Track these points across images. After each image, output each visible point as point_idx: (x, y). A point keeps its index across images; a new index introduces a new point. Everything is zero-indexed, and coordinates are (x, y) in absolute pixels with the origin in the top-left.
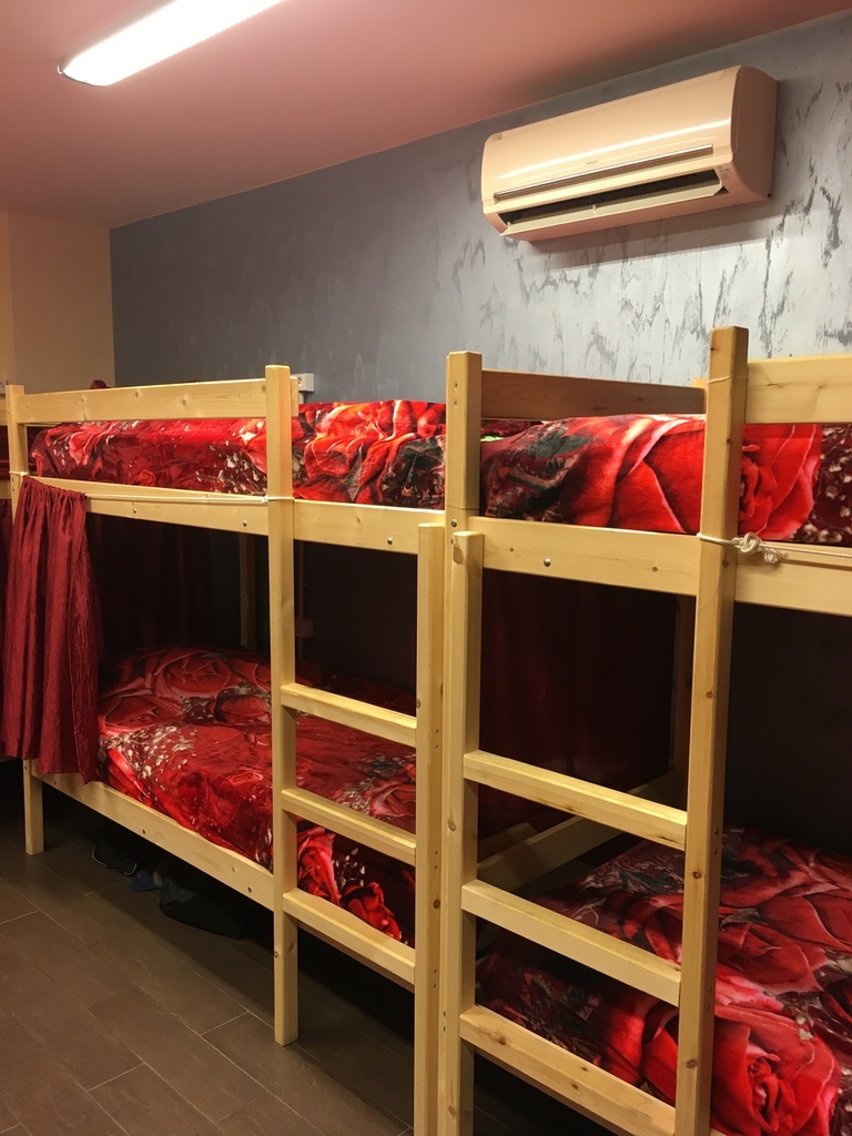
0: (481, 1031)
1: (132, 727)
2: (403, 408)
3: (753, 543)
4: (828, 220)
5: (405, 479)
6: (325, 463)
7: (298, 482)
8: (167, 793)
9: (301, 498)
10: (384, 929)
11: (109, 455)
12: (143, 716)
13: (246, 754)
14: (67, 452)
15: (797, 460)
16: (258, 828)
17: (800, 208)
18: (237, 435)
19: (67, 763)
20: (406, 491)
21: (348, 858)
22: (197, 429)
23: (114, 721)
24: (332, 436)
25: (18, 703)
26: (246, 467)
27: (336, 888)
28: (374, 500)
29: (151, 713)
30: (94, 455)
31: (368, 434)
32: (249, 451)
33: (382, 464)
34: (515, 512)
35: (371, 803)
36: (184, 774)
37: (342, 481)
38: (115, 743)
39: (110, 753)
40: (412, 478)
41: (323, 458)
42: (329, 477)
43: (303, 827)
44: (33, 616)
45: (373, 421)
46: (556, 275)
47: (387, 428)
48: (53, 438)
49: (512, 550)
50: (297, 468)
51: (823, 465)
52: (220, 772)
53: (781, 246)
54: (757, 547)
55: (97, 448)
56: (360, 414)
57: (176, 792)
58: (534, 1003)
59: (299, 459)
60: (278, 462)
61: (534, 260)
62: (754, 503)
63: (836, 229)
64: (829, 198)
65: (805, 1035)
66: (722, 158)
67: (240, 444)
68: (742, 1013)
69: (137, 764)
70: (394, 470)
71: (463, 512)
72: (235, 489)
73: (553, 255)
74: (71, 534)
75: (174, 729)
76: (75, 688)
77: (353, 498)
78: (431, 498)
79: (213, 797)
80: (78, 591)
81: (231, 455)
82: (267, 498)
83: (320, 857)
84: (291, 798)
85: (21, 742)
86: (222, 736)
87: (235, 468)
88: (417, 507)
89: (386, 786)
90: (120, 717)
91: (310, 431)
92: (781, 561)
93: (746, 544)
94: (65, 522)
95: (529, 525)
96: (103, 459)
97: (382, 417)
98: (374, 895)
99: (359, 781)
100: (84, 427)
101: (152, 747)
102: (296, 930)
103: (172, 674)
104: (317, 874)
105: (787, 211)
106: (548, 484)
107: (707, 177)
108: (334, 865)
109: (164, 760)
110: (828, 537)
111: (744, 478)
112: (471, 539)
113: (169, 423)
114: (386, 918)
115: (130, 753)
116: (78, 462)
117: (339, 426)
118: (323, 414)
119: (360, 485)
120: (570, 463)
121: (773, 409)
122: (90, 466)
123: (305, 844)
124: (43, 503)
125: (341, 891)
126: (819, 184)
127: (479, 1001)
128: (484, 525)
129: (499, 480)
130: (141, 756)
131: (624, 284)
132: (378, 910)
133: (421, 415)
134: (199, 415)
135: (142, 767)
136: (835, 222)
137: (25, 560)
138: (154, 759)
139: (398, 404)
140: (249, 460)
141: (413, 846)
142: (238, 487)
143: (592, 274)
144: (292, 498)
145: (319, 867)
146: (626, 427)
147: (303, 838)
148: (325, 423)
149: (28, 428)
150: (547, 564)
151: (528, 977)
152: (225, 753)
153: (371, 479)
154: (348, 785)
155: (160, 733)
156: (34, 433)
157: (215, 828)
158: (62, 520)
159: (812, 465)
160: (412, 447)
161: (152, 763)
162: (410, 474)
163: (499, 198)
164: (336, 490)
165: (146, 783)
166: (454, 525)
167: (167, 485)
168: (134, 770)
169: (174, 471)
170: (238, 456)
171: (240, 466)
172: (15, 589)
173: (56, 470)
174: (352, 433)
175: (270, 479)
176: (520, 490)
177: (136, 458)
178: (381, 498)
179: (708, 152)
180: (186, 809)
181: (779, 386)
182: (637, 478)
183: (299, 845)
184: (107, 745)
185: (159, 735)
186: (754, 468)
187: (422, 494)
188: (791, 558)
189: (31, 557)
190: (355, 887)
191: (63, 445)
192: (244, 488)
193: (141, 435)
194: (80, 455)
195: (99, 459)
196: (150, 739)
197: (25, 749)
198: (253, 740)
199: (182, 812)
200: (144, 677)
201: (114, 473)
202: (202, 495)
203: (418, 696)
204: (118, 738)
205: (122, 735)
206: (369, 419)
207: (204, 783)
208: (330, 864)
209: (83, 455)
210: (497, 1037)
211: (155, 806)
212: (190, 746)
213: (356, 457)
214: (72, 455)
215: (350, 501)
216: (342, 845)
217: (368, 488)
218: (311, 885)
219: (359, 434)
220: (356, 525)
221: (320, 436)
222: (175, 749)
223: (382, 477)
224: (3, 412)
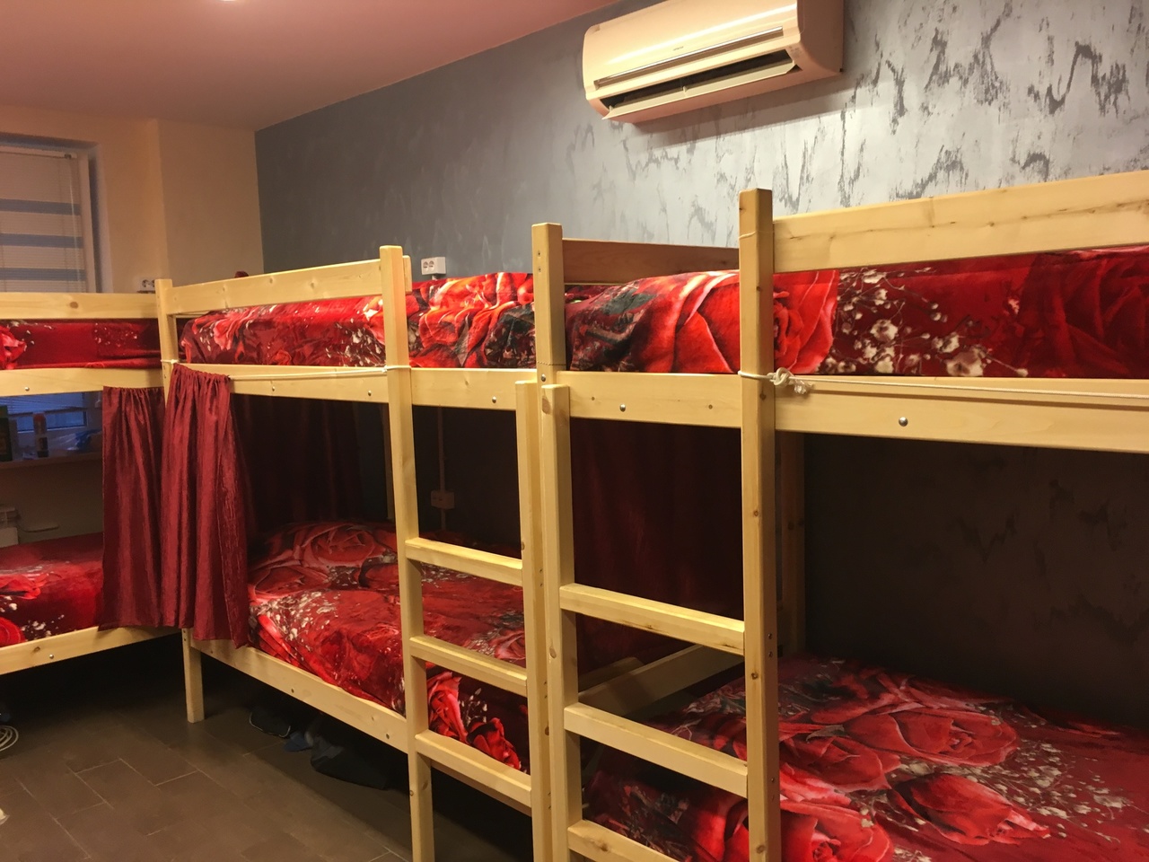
0: (586, 841)
1: (280, 594)
2: (505, 280)
3: (784, 376)
4: (893, 90)
5: (506, 343)
6: (437, 334)
7: (415, 352)
8: (312, 652)
9: (418, 366)
10: (506, 761)
11: (249, 339)
12: (291, 584)
13: (385, 613)
14: (212, 339)
15: (818, 302)
16: (393, 678)
17: (869, 81)
18: (361, 312)
19: (220, 629)
20: (507, 354)
21: (472, 698)
22: (326, 310)
23: (263, 589)
24: (444, 309)
25: (174, 576)
26: (369, 341)
27: (462, 726)
28: (480, 364)
29: (299, 581)
30: (236, 340)
31: (476, 305)
32: (371, 327)
33: (485, 331)
34: (595, 365)
35: (496, 649)
36: (326, 634)
37: (453, 349)
38: (264, 609)
39: (260, 618)
40: (512, 341)
41: (436, 329)
42: (441, 346)
43: (433, 673)
44: (185, 493)
45: (479, 292)
46: (658, 153)
47: (491, 298)
48: (199, 326)
49: (593, 399)
50: (413, 339)
51: (839, 306)
52: (358, 629)
53: (855, 116)
54: (788, 380)
55: (239, 333)
56: (468, 287)
57: (319, 651)
58: (633, 813)
59: (415, 331)
60: (395, 336)
61: (638, 141)
62: (786, 342)
63: (901, 98)
64: (893, 70)
65: (867, 823)
66: (791, 40)
67: (363, 320)
68: (812, 807)
69: (284, 628)
70: (495, 335)
71: (550, 368)
72: (361, 363)
73: (655, 135)
74: (217, 414)
75: (319, 594)
76: (225, 558)
77: (462, 363)
78: (528, 359)
79: (353, 653)
80: (225, 468)
81: (356, 331)
82: (387, 367)
83: (447, 698)
84: (420, 646)
85: (177, 613)
86: (364, 599)
87: (360, 343)
88: (517, 367)
89: (512, 634)
90: (269, 586)
91: (425, 305)
92: (810, 391)
93: (778, 378)
94: (212, 403)
95: (607, 376)
96: (244, 342)
97: (487, 289)
98: (495, 730)
99: (487, 631)
100: (228, 316)
101: (298, 610)
102: (429, 771)
103: (319, 546)
104: (446, 716)
105: (858, 85)
106: (620, 337)
107: (779, 57)
108: (461, 705)
109: (309, 623)
110: (845, 367)
111: (777, 321)
112: (556, 391)
113: (302, 305)
114: (506, 750)
115: (278, 617)
116: (222, 348)
117: (450, 300)
118: (435, 289)
119: (467, 351)
120: (637, 318)
121: (796, 260)
122: (233, 351)
123: (434, 689)
124: (191, 387)
125: (468, 728)
126: (884, 59)
127: (588, 815)
128: (569, 378)
129: (580, 336)
130: (288, 619)
131: (719, 158)
132: (500, 743)
133: (520, 285)
134: (326, 296)
135: (289, 630)
136: (900, 91)
137: (176, 441)
138: (300, 622)
139: (500, 276)
140: (371, 335)
141: (524, 678)
142: (363, 360)
143: (690, 151)
144: (408, 366)
145: (447, 709)
146: (685, 283)
147: (432, 683)
148: (437, 297)
149: (178, 320)
150: (623, 410)
151: (628, 789)
152: (365, 613)
153: (477, 345)
154: (477, 634)
155: (305, 598)
156: (182, 324)
157: (355, 681)
158: (208, 402)
159: (831, 306)
160: (510, 313)
161: (298, 626)
162: (509, 338)
163: (600, 84)
164: (448, 357)
165: (293, 645)
166: (544, 380)
167: (302, 363)
168: (282, 633)
169: (307, 350)
170: (362, 332)
171: (363, 341)
172: (168, 466)
173: (203, 355)
174: (462, 304)
175: (387, 351)
176: (597, 344)
177: (273, 340)
178: (486, 361)
179: (779, 34)
180: (329, 666)
181: (800, 238)
182: (692, 327)
183: (429, 690)
184: (257, 612)
185: (305, 600)
186: (784, 312)
187: (521, 356)
188: (818, 388)
189: (181, 438)
190: (480, 724)
191: (208, 332)
192: (368, 361)
193: (277, 319)
194: (223, 340)
195: (241, 343)
196: (296, 604)
197: (182, 619)
199: (326, 669)
200: (292, 548)
201: (255, 355)
202: (330, 370)
203: (523, 539)
204: (268, 605)
205: (271, 601)
206: (476, 291)
207: (345, 640)
208: (457, 704)
209: (227, 341)
210: (600, 845)
211: (303, 666)
212: (333, 609)
213: (463, 326)
214: (217, 341)
215: (459, 366)
216: (468, 685)
217: (474, 354)
218: (441, 726)
219: (466, 305)
220: (465, 387)
221: (433, 309)
222: (319, 611)
223: (486, 343)
224: (154, 306)
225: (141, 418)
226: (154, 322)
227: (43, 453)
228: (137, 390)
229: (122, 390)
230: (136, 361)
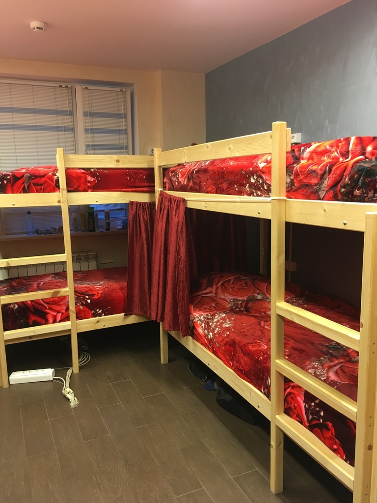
1: (205, 312)
2: (356, 141)
5: (357, 184)
6: (306, 178)
7: (289, 189)
8: (219, 348)
9: (290, 198)
10: (334, 451)
11: (195, 179)
12: (210, 307)
13: (259, 333)
14: (178, 178)
16: (263, 375)
18: (257, 164)
19: (175, 325)
20: (357, 192)
21: (313, 404)
22: (236, 163)
23: (197, 308)
24: (310, 161)
25: (156, 296)
26: (261, 181)
27: (306, 419)
28: (335, 198)
29: (214, 305)
30: (189, 179)
31: (333, 159)
32: (263, 173)
33: (341, 176)
35: (328, 371)
36: (227, 340)
37: (316, 187)
38: (197, 319)
39: (194, 324)
40: (362, 184)
41: (304, 174)
42: (307, 186)
44: (162, 256)
45: (336, 150)
47: (345, 154)
48: (173, 172)
50: (289, 181)
52: (245, 341)
55: (190, 176)
56: (328, 147)
57: (223, 348)
59: (290, 176)
60: (278, 178)
67: (258, 169)
69: (206, 331)
70: (349, 179)
72: (255, 194)
74: (178, 218)
75: (224, 315)
76: (179, 292)
77: (322, 197)
78: (374, 196)
79: (241, 354)
80: (181, 245)
81: (253, 176)
82: (271, 198)
83: (297, 400)
84: (281, 366)
85: (157, 314)
86: (247, 321)
87: (255, 182)
88: (364, 202)
89: (337, 362)
90: (200, 306)
91: (297, 159)
94: (176, 212)
96: (193, 181)
97: (342, 148)
98: (329, 429)
99: (321, 357)
100: (187, 166)
101: (213, 323)
102: (282, 435)
103: (225, 286)
104: (295, 408)
108: (305, 406)
109: (218, 331)
113: (223, 160)
114: (336, 443)
115: (203, 325)
116: (182, 183)
117: (315, 156)
118: (305, 149)
119: (326, 189)
122: (187, 185)
123: (288, 390)
124: (167, 203)
125: (309, 421)
130: (208, 327)
132: (331, 439)
133: (368, 145)
134: (237, 154)
135: (208, 332)
137: (159, 230)
138: (214, 330)
139: (353, 140)
140: (262, 178)
141: (355, 410)
142: (256, 192)
144: (285, 198)
145: (296, 405)
147: (287, 386)
148: (306, 154)
149: (163, 168)
152: (248, 330)
153: (334, 186)
154: (313, 358)
155: (217, 316)
156: (165, 170)
157: (241, 371)
158: (174, 211)
160: (362, 164)
161: (213, 332)
162: (360, 181)
164: (312, 193)
165: (210, 341)
167: (221, 193)
168: (205, 333)
169: (225, 186)
170: (257, 176)
171: (257, 181)
172: (156, 241)
173: (174, 187)
174: (323, 159)
175: (272, 188)
177: (207, 180)
178: (340, 196)
180: (228, 358)
183: (285, 390)
184: (193, 320)
185: (217, 318)
187: (368, 194)
189: (162, 229)
190: (318, 422)
191: (176, 175)
192: (259, 193)
193: (210, 168)
194: (183, 179)
195: (191, 181)
196: (213, 319)
197: (159, 318)
198: (263, 325)
199: (226, 359)
200: (212, 287)
201: (198, 188)
202: (236, 198)
203: (362, 321)
204: (198, 317)
205: (200, 315)
206: (333, 150)
207: (237, 346)
208: (303, 405)
209: (185, 180)
211: (214, 352)
212: (231, 325)
213: (325, 173)
214: (180, 180)
215: (320, 199)
217: (332, 191)
218: (291, 413)
219: (326, 159)
220: (323, 213)
221: (303, 162)
222: (224, 325)
223: (341, 184)
224: (153, 161)
225: (145, 217)
226: (153, 169)
227: (108, 229)
228: (144, 203)
229: (137, 203)
230: (144, 189)
